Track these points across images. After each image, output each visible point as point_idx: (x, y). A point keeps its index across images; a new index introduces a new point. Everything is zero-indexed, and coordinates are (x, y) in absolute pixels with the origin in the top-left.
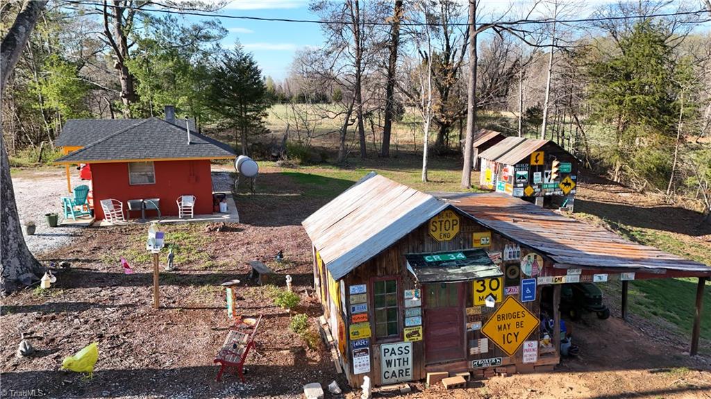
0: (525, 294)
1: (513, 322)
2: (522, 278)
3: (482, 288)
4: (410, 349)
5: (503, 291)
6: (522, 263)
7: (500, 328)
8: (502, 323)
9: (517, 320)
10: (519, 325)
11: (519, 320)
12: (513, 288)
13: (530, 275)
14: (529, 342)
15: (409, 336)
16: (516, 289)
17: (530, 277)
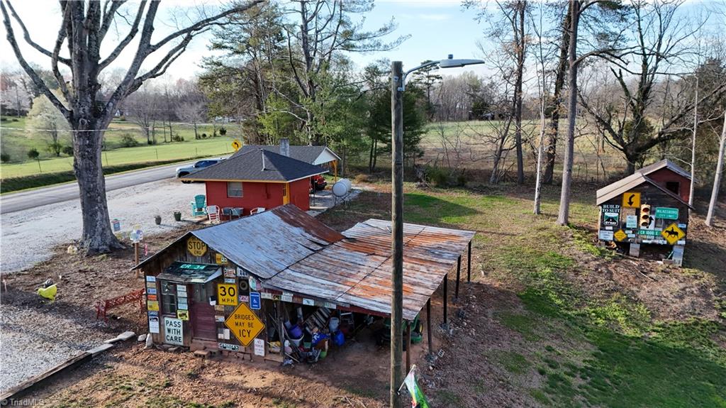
0: (253, 303)
1: (246, 322)
2: (250, 290)
3: (224, 293)
4: (181, 324)
5: (238, 298)
6: (250, 280)
7: (237, 324)
8: (238, 321)
9: (248, 321)
10: (251, 325)
11: (250, 321)
12: (245, 297)
13: (255, 289)
14: (258, 340)
15: (180, 315)
16: (246, 299)
17: (255, 291)
